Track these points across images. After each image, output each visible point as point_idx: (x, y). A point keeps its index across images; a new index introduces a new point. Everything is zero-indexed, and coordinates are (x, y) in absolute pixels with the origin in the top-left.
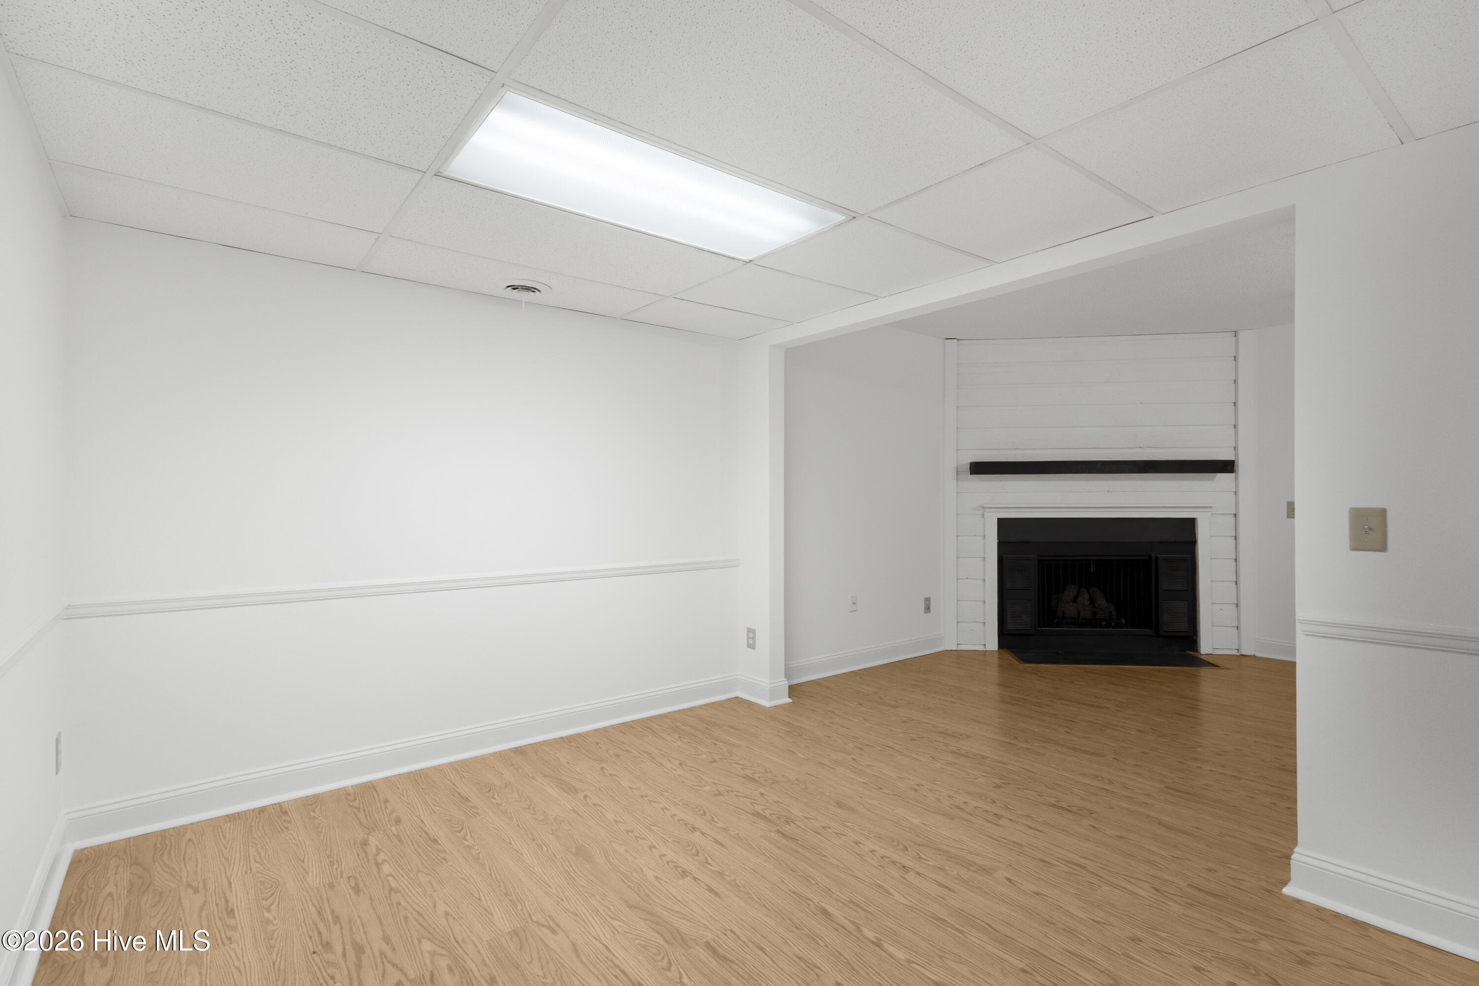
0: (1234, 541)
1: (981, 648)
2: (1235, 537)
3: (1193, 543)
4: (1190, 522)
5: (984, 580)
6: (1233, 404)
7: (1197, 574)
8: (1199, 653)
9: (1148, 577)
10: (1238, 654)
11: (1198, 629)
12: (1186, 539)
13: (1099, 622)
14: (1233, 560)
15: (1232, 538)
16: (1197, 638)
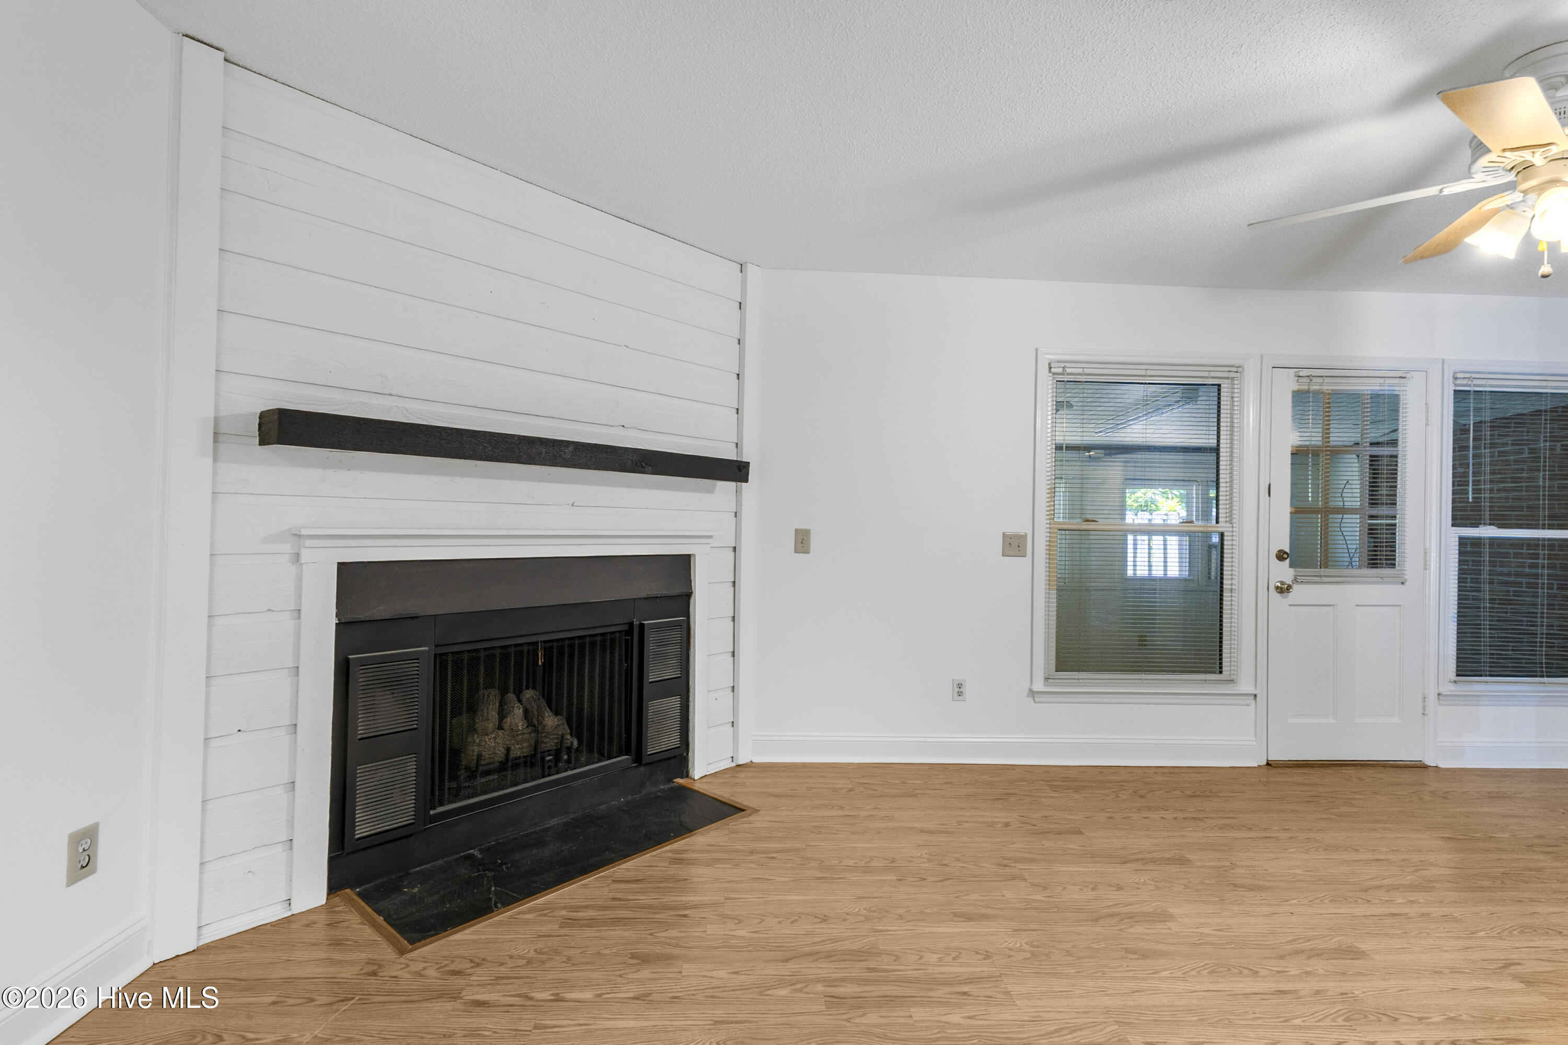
0: (733, 588)
1: (275, 913)
2: (734, 583)
3: (687, 595)
4: (683, 563)
5: (296, 725)
6: (736, 376)
7: (692, 647)
8: (691, 778)
9: (627, 662)
10: (734, 764)
11: (690, 739)
12: (678, 590)
13: (543, 759)
14: (730, 619)
15: (731, 584)
16: (688, 754)
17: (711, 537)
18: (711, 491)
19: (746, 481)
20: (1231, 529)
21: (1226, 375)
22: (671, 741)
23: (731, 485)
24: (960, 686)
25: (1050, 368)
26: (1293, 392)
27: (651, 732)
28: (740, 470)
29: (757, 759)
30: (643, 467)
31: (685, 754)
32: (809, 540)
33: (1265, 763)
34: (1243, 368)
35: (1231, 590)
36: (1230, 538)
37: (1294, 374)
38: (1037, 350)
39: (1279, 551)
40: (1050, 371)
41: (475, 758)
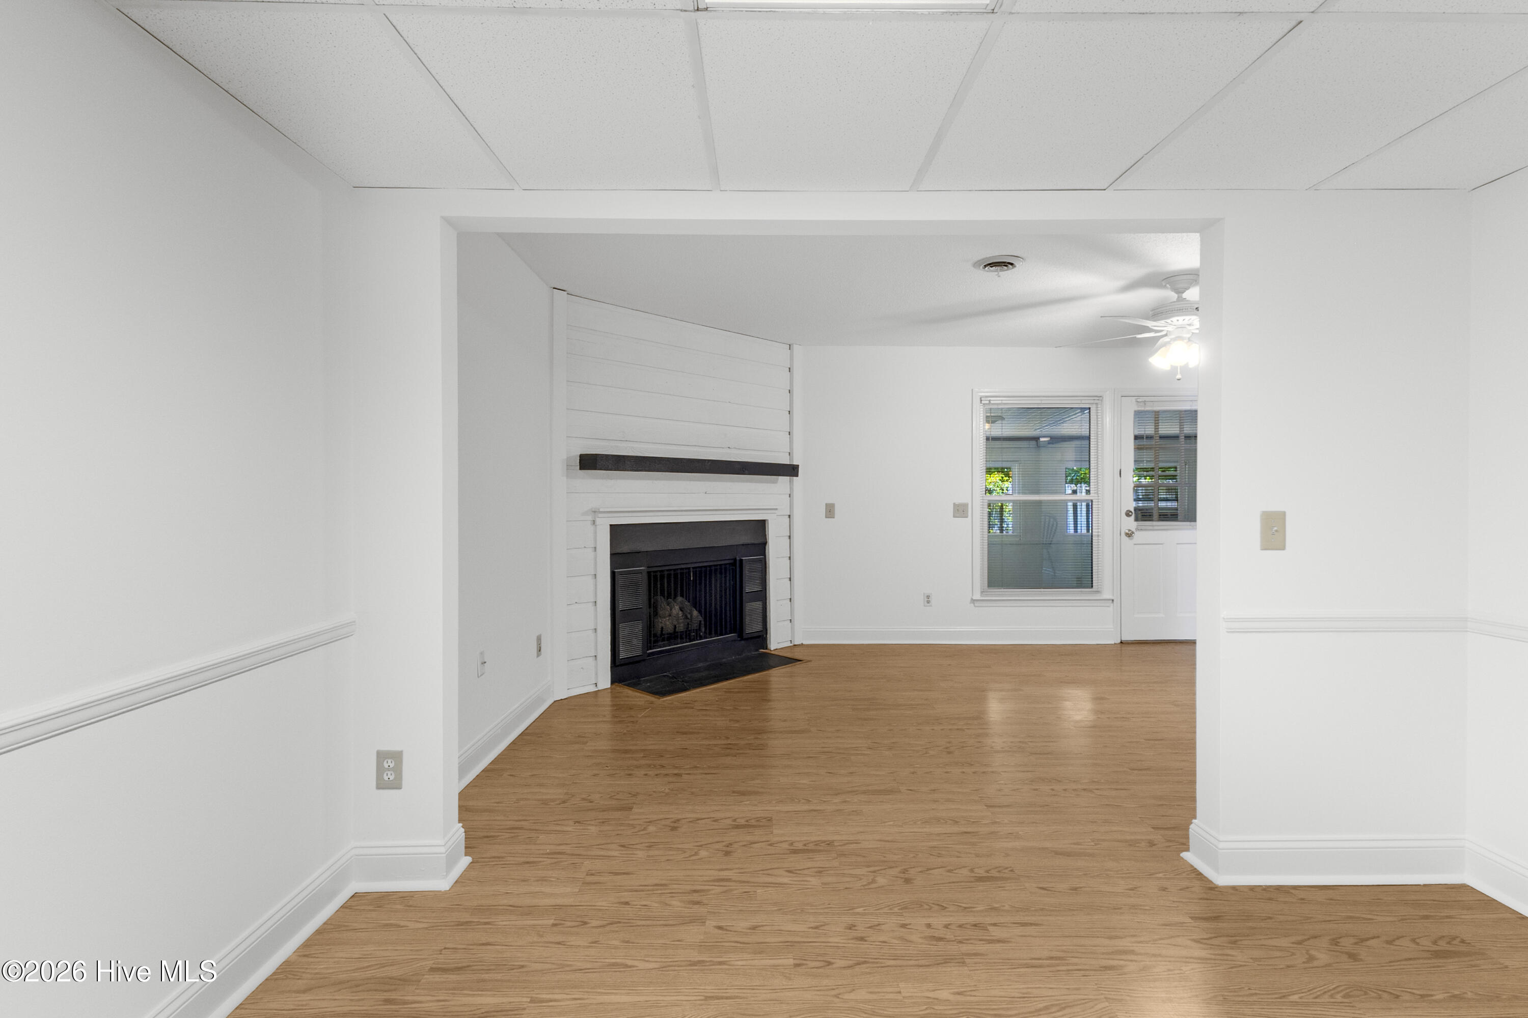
1: (592, 689)
2: (790, 537)
3: (764, 544)
4: (762, 524)
5: (596, 602)
6: (788, 412)
7: (767, 573)
8: (769, 650)
9: (733, 581)
10: (792, 645)
11: (768, 626)
12: (760, 541)
13: (690, 634)
14: (788, 558)
15: (788, 538)
16: (766, 636)
17: (776, 509)
18: (775, 482)
19: (797, 476)
20: (1097, 498)
21: (1092, 402)
22: (758, 627)
23: (786, 479)
24: (928, 597)
25: (981, 401)
26: (1135, 411)
27: (747, 620)
28: (794, 470)
29: (805, 642)
30: (744, 471)
31: (765, 636)
32: (834, 510)
33: (1119, 641)
34: (1103, 398)
35: (1098, 536)
36: (1097, 503)
37: (1135, 400)
38: (972, 390)
39: (1127, 511)
40: (981, 403)
41: (660, 629)
